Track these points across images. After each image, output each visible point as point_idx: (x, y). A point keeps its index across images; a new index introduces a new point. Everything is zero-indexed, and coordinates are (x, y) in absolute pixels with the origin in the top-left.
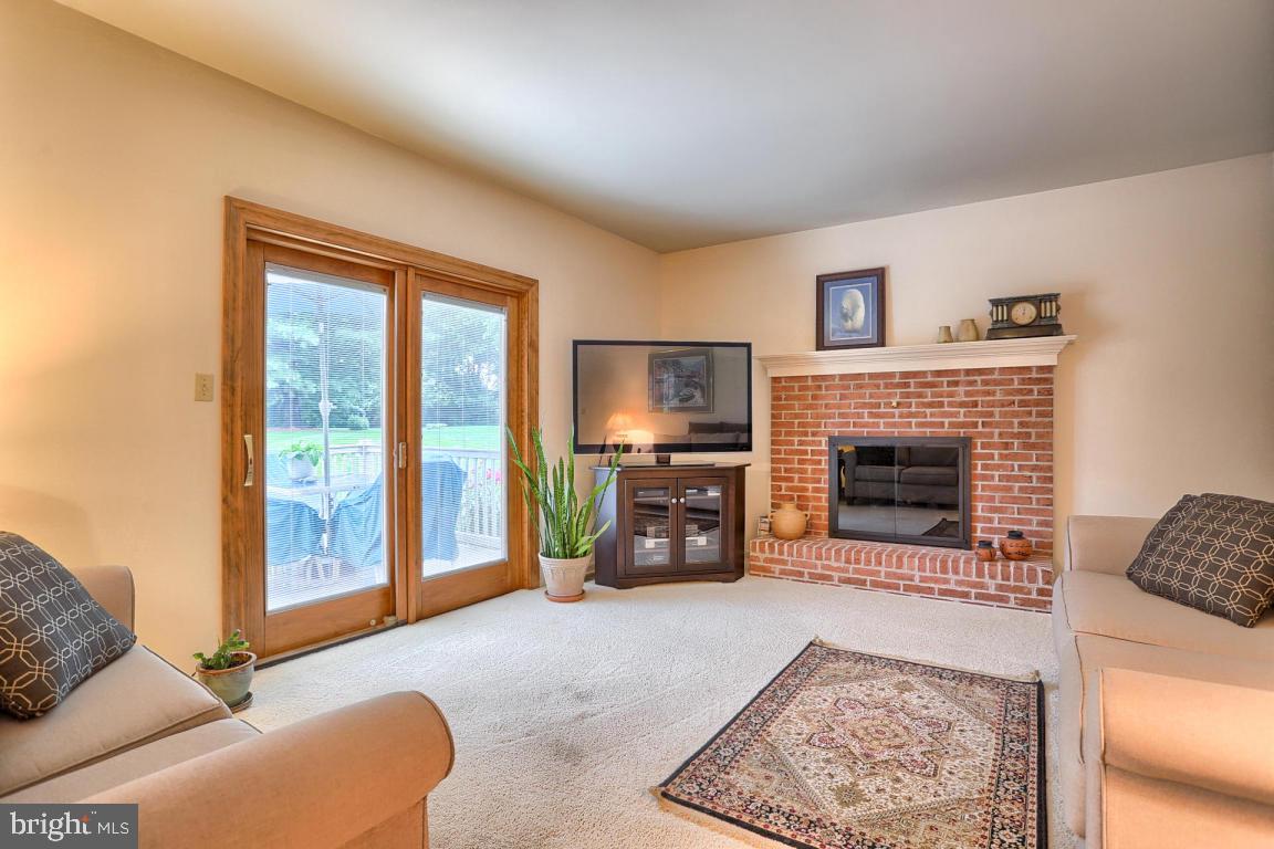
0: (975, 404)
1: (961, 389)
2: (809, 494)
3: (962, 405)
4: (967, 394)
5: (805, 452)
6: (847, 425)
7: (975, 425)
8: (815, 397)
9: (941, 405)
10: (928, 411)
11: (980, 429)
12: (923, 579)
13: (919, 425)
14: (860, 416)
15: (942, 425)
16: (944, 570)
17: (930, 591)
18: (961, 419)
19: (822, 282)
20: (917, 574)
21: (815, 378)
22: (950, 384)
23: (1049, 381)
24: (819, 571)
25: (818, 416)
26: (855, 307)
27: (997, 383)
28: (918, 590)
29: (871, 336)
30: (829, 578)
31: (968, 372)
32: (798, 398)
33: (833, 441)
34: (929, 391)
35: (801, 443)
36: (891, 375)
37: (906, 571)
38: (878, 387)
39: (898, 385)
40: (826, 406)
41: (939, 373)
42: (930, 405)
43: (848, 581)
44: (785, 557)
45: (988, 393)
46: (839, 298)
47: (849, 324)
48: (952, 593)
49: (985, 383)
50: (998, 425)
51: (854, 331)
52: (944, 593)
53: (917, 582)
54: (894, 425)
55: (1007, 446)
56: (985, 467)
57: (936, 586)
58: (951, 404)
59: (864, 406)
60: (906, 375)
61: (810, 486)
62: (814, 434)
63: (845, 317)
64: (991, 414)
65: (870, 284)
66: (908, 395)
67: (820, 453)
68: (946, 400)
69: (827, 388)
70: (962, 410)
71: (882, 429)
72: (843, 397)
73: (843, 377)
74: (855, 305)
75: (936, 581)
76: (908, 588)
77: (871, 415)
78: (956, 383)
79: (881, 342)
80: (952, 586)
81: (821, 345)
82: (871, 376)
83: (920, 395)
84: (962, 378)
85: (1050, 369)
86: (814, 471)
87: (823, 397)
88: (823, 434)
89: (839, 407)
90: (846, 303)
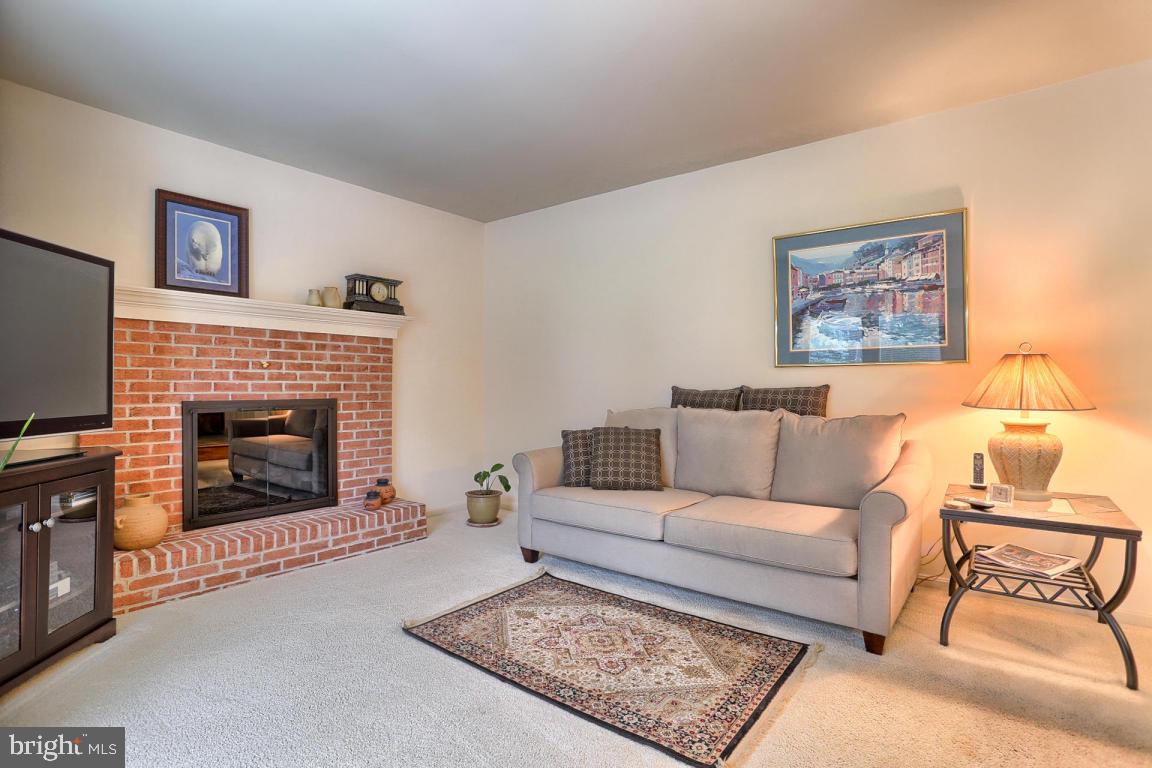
0: (338, 368)
1: (328, 353)
2: (151, 480)
3: (328, 368)
4: (333, 358)
5: (145, 424)
6: (207, 387)
7: (338, 387)
8: (159, 350)
9: (310, 366)
10: (298, 373)
11: (342, 391)
12: (336, 543)
13: (290, 387)
14: (223, 376)
15: (310, 387)
17: (342, 552)
18: (328, 382)
19: (163, 200)
20: (331, 539)
21: (159, 324)
22: (318, 347)
23: (389, 351)
24: (222, 572)
25: (164, 375)
26: (209, 246)
27: (356, 349)
28: (331, 554)
29: (229, 282)
30: (234, 576)
31: (334, 337)
33: (187, 408)
34: (298, 353)
35: (135, 412)
36: (260, 332)
37: (320, 539)
38: (246, 343)
39: (268, 344)
40: (177, 363)
41: (309, 336)
42: (300, 367)
43: (258, 572)
44: (169, 570)
45: (349, 358)
46: (188, 228)
48: (360, 547)
49: (347, 348)
50: (354, 387)
51: (210, 274)
52: (352, 549)
53: (331, 547)
54: (264, 387)
55: (362, 406)
56: (346, 426)
57: (347, 546)
58: (319, 367)
59: (229, 364)
60: (276, 333)
61: (151, 470)
62: (157, 400)
63: (196, 253)
64: (350, 378)
65: (227, 221)
66: (278, 356)
67: (168, 424)
68: (314, 362)
69: (178, 339)
70: (328, 373)
71: (250, 391)
72: (201, 352)
73: (201, 328)
74: (209, 238)
76: (322, 557)
77: (237, 375)
78: (323, 347)
79: (242, 290)
81: (161, 281)
82: (239, 331)
83: (291, 357)
84: (329, 342)
85: (389, 341)
86: (157, 449)
87: (172, 351)
88: (172, 399)
89: (195, 364)
90: (198, 238)
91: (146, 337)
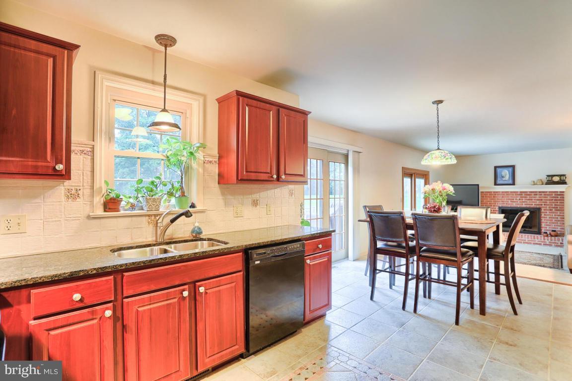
0: (542, 200)
1: (538, 196)
3: (538, 200)
4: (540, 197)
6: (504, 204)
8: (494, 197)
9: (532, 200)
10: (528, 201)
11: (543, 206)
12: (528, 241)
13: (525, 204)
14: (508, 202)
15: (532, 205)
16: (534, 238)
17: (531, 243)
18: (538, 203)
19: (496, 168)
20: (527, 239)
21: (494, 192)
22: (534, 195)
23: (563, 195)
25: (495, 202)
26: (506, 175)
27: (548, 195)
28: (527, 243)
29: (511, 182)
31: (540, 192)
32: (489, 197)
33: (499, 208)
34: (528, 196)
36: (517, 192)
37: (523, 239)
38: (513, 195)
39: (519, 195)
40: (498, 199)
41: (531, 192)
42: (529, 200)
45: (546, 197)
46: (501, 172)
47: (504, 179)
48: (537, 244)
49: (545, 195)
50: (548, 205)
51: (506, 181)
52: (534, 244)
54: (518, 204)
55: (551, 210)
56: (545, 215)
57: (532, 242)
58: (534, 200)
59: (509, 199)
60: (521, 192)
62: (494, 206)
63: (503, 177)
64: (546, 202)
65: (511, 169)
66: (522, 197)
67: (496, 211)
69: (498, 195)
71: (515, 205)
72: (503, 197)
73: (503, 192)
74: (506, 173)
75: (532, 241)
76: (524, 243)
77: (511, 202)
78: (536, 195)
79: (514, 184)
80: (536, 242)
81: (496, 184)
82: (511, 192)
83: (526, 197)
84: (538, 193)
85: (563, 192)
87: (497, 197)
88: (497, 206)
89: (501, 199)
90: (503, 174)
91: (492, 194)
